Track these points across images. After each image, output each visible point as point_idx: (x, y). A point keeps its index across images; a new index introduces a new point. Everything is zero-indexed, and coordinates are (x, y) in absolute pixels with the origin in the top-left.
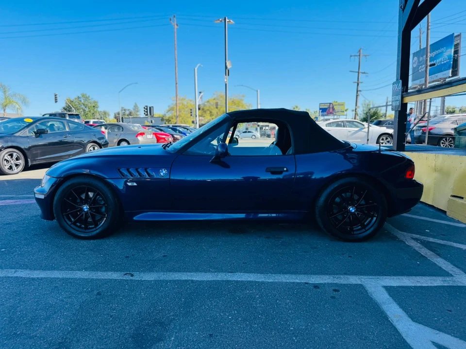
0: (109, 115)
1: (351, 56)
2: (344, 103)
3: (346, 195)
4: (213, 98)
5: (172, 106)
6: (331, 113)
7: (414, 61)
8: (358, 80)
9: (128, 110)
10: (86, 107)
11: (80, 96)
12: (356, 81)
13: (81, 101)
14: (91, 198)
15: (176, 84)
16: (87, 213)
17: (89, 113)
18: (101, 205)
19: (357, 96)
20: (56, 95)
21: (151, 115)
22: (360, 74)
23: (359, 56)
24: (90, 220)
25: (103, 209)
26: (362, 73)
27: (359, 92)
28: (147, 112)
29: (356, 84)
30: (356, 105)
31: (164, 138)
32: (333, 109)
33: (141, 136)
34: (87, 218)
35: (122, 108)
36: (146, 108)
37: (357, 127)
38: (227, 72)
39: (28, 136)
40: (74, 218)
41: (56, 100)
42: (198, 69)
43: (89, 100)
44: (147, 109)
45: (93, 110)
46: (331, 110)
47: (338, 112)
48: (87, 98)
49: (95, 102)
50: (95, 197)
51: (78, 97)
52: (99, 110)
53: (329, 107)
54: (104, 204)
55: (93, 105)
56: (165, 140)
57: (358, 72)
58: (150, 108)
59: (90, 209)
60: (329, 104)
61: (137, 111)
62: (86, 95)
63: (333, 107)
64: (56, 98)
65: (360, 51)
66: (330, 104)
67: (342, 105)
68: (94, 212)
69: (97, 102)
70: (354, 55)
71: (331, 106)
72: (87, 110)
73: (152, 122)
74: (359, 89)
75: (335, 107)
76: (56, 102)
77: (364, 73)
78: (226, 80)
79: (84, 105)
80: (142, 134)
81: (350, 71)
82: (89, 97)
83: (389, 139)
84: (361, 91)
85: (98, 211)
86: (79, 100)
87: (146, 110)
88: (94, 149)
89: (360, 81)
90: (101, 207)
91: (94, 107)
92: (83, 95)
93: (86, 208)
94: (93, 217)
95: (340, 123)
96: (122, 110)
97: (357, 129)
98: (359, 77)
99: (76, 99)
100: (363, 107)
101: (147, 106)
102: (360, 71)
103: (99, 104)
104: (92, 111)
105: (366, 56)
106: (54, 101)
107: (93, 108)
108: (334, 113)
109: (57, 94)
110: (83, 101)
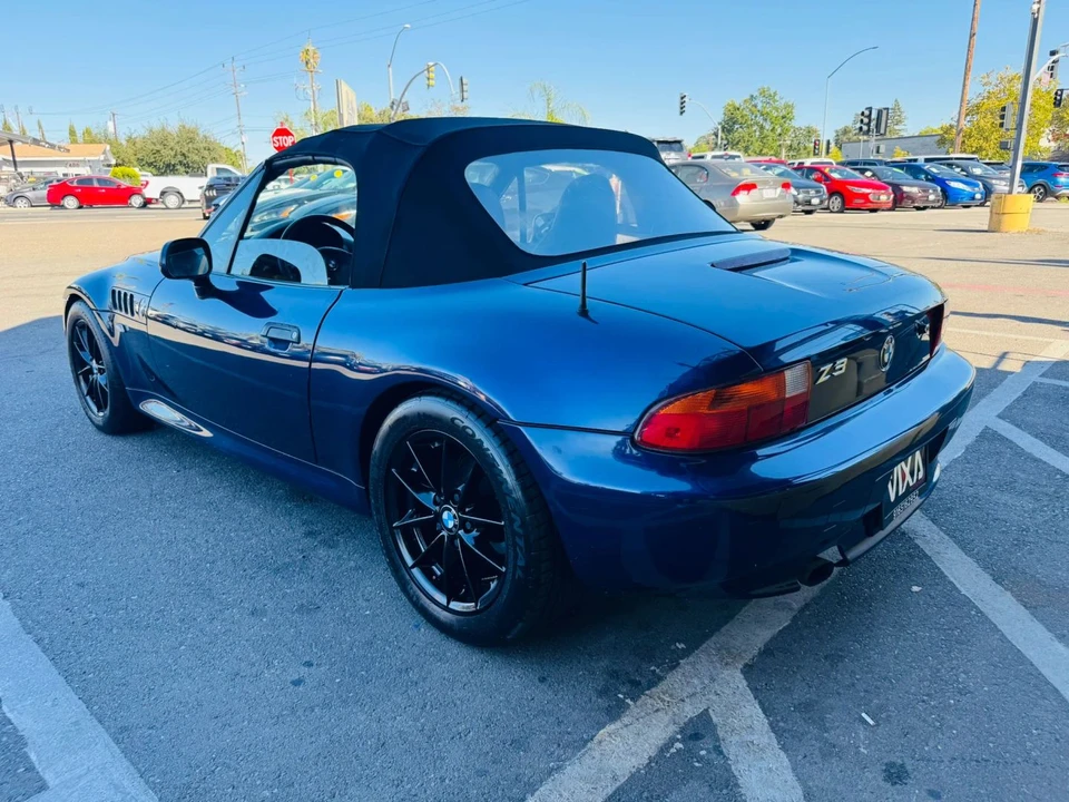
10: (765, 120)
11: (756, 94)
13: (755, 106)
15: (972, 36)
17: (771, 134)
20: (682, 97)
21: (878, 131)
28: (868, 124)
31: (865, 196)
33: (746, 192)
36: (867, 113)
41: (684, 107)
43: (775, 101)
44: (869, 116)
48: (769, 97)
49: (787, 106)
51: (752, 96)
52: (796, 123)
55: (784, 113)
56: (868, 200)
58: (879, 113)
62: (768, 90)
64: (684, 102)
69: (792, 107)
73: (878, 152)
76: (682, 113)
79: (762, 114)
80: (749, 187)
82: (775, 94)
86: (753, 103)
87: (866, 120)
91: (784, 117)
92: (762, 93)
99: (745, 101)
106: (679, 110)
107: (781, 121)
109: (685, 93)
110: (760, 106)
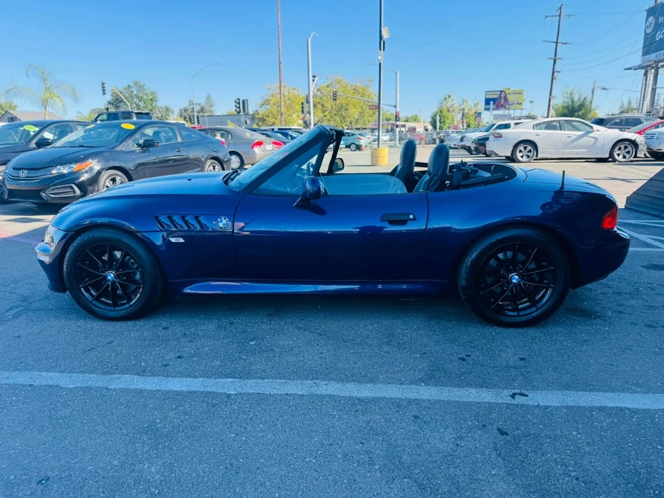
0: (173, 112)
1: (546, 17)
2: (523, 90)
3: (505, 255)
4: (326, 85)
5: (267, 97)
6: (502, 106)
7: (648, 24)
8: (555, 56)
9: (199, 104)
10: (140, 101)
11: (132, 84)
12: (553, 57)
13: (132, 92)
14: (119, 260)
15: (280, 64)
16: (113, 283)
18: (134, 269)
19: (552, 79)
20: (103, 84)
21: (244, 111)
22: (559, 45)
23: (560, 16)
24: (119, 292)
25: (138, 276)
26: (563, 43)
27: (555, 74)
28: (239, 108)
29: (553, 61)
30: (551, 95)
32: (506, 100)
33: (258, 147)
34: (114, 289)
35: (190, 101)
36: (237, 101)
37: (577, 129)
38: (382, 44)
39: (132, 151)
40: (97, 291)
41: (104, 91)
42: (311, 40)
43: (145, 90)
44: (239, 103)
45: (151, 105)
46: (502, 102)
47: (512, 104)
48: (141, 87)
49: (152, 93)
50: (124, 257)
51: (129, 86)
52: (159, 104)
53: (500, 97)
54: (137, 268)
55: (151, 97)
57: (557, 43)
58: (244, 102)
59: (117, 276)
60: (499, 93)
61: (212, 106)
62: (139, 82)
63: (506, 97)
64: (103, 87)
65: (561, 8)
66: (501, 91)
67: (520, 93)
68: (124, 281)
69: (156, 94)
70: (551, 15)
71: (503, 95)
72: (142, 106)
73: (246, 123)
74: (556, 69)
75: (508, 97)
76: (104, 94)
77: (566, 43)
78: (380, 57)
79: (137, 97)
80: (260, 144)
81: (544, 41)
82: (144, 85)
83: (630, 148)
84: (559, 72)
85: (130, 278)
86: (131, 90)
88: (214, 168)
89: (558, 56)
90: (135, 274)
91: (151, 100)
92: (136, 84)
93: (111, 276)
94: (124, 287)
95: (554, 123)
96: (190, 105)
97: (580, 133)
98: (558, 50)
99: (125, 89)
100: (564, 97)
101: (239, 99)
102: (559, 41)
103: (159, 97)
104: (149, 106)
105: (569, 16)
106: (102, 92)
107: (150, 102)
108: (507, 106)
109: (104, 82)
110: (135, 92)
